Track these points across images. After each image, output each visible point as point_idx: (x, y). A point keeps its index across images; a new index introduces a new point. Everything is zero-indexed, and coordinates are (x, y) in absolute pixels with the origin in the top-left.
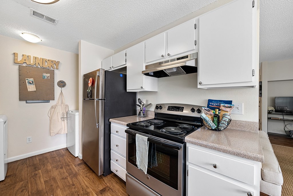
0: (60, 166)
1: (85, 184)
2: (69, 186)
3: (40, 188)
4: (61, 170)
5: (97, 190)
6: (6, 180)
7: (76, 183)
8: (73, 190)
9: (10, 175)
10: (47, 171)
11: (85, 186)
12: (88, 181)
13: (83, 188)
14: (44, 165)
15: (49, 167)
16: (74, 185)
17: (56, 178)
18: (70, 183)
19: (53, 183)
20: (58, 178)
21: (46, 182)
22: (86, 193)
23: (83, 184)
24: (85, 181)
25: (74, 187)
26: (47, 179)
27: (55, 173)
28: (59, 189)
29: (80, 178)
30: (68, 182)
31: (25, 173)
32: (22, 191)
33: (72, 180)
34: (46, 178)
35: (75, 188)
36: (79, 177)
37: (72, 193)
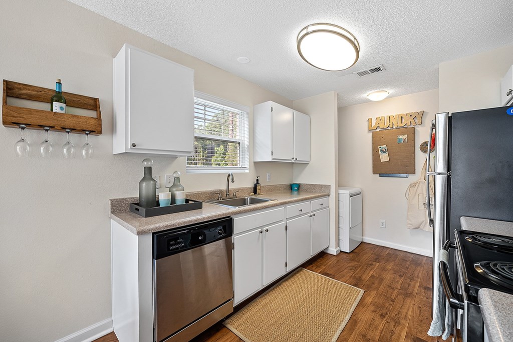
0: (402, 273)
1: (407, 313)
2: (388, 298)
3: (363, 278)
4: (398, 278)
5: (414, 333)
6: (351, 254)
7: (398, 302)
8: (387, 305)
9: (356, 252)
10: (383, 269)
11: (405, 314)
12: (415, 314)
13: (399, 313)
14: (387, 261)
15: (390, 266)
16: (394, 302)
17: (385, 281)
18: (392, 296)
19: (377, 282)
20: (386, 282)
21: (372, 276)
22: (397, 320)
23: (404, 310)
24: (411, 310)
25: (392, 303)
26: (375, 275)
27: (388, 277)
28: (375, 292)
29: (409, 302)
30: (392, 294)
31: (367, 256)
32: (351, 269)
33: (397, 296)
34: (376, 273)
35: (391, 305)
36: (408, 300)
37: (383, 305)
